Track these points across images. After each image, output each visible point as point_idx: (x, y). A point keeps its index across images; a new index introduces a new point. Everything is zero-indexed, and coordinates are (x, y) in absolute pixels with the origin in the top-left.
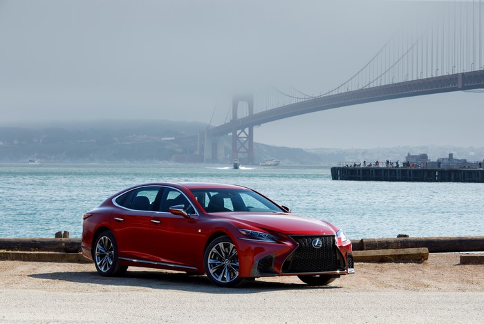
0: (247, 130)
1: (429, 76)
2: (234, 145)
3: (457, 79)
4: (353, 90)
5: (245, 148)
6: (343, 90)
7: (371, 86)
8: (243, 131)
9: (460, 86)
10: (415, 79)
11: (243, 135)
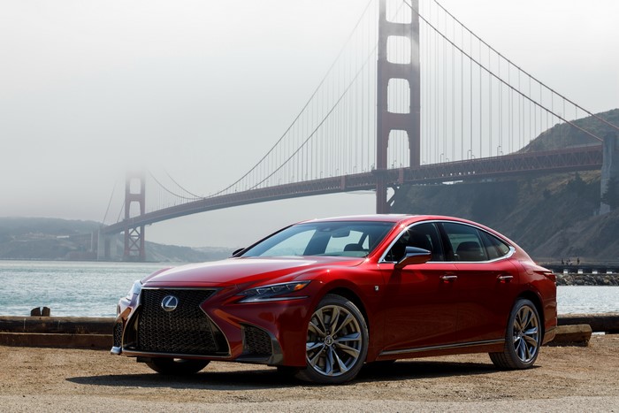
0: (138, 229)
1: (314, 179)
2: (126, 243)
3: (340, 181)
4: (241, 191)
5: (137, 246)
6: (231, 191)
7: (258, 187)
8: (135, 229)
9: (343, 188)
10: (300, 181)
11: (135, 233)
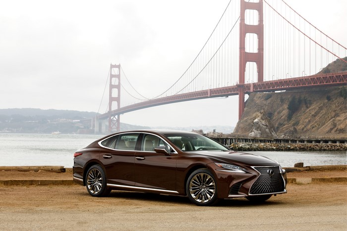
2: (110, 124)
4: (169, 95)
5: (115, 126)
6: (164, 96)
8: (114, 117)
9: (209, 96)
11: (114, 119)
